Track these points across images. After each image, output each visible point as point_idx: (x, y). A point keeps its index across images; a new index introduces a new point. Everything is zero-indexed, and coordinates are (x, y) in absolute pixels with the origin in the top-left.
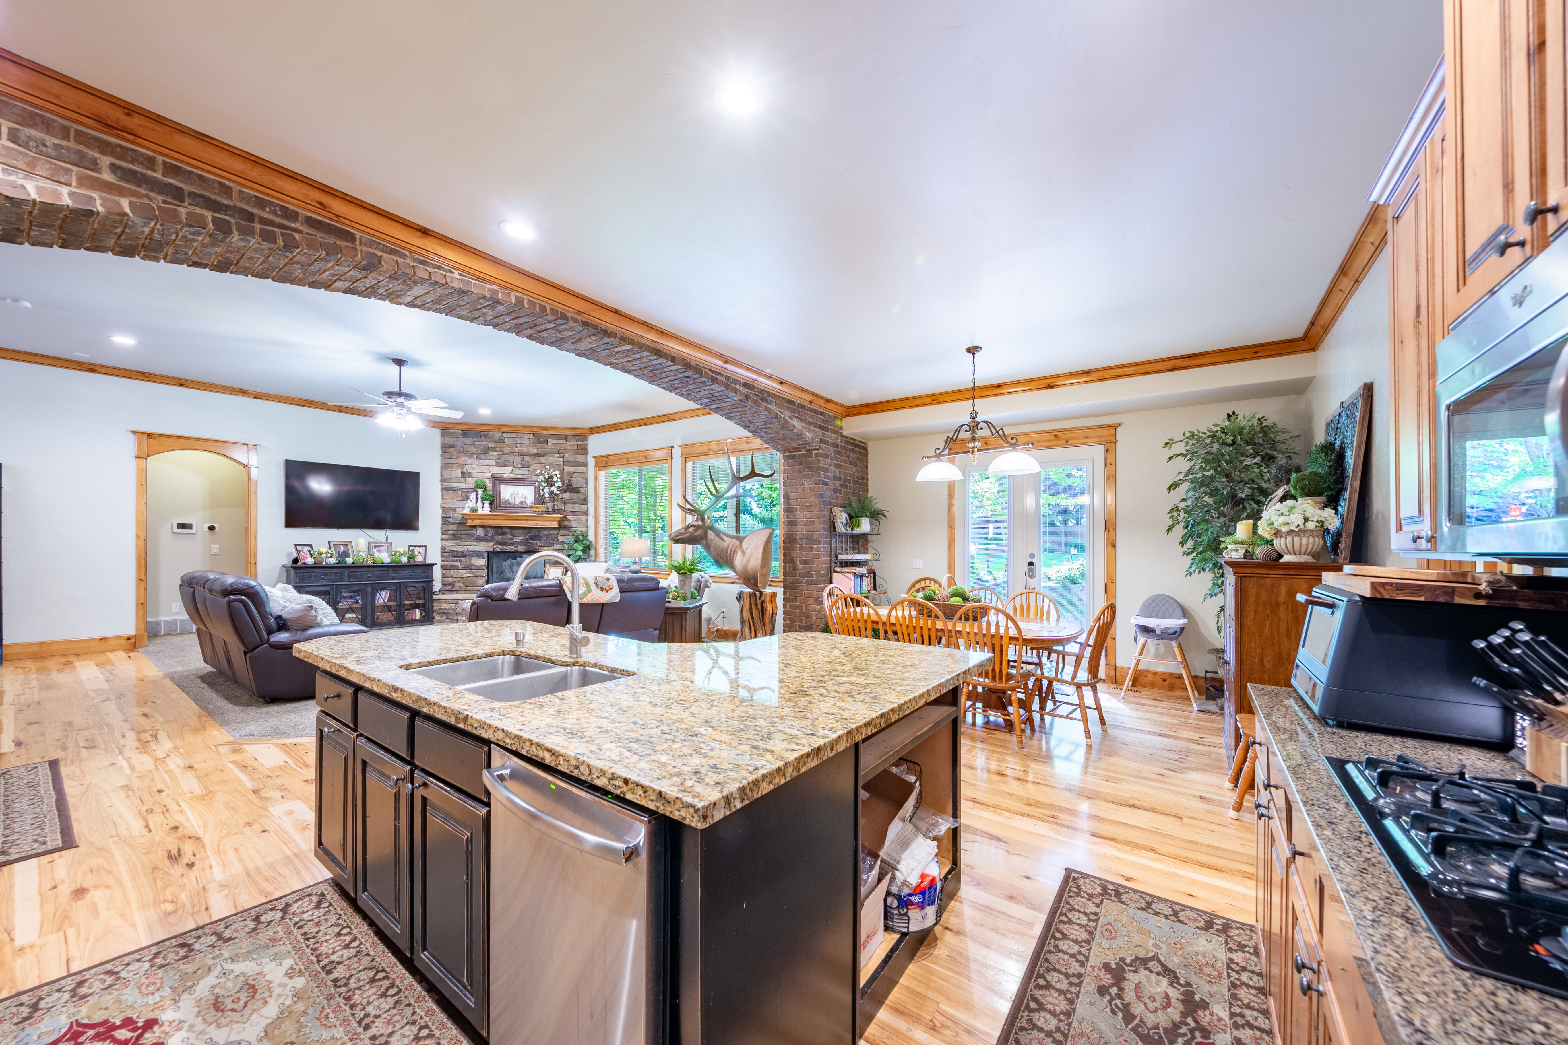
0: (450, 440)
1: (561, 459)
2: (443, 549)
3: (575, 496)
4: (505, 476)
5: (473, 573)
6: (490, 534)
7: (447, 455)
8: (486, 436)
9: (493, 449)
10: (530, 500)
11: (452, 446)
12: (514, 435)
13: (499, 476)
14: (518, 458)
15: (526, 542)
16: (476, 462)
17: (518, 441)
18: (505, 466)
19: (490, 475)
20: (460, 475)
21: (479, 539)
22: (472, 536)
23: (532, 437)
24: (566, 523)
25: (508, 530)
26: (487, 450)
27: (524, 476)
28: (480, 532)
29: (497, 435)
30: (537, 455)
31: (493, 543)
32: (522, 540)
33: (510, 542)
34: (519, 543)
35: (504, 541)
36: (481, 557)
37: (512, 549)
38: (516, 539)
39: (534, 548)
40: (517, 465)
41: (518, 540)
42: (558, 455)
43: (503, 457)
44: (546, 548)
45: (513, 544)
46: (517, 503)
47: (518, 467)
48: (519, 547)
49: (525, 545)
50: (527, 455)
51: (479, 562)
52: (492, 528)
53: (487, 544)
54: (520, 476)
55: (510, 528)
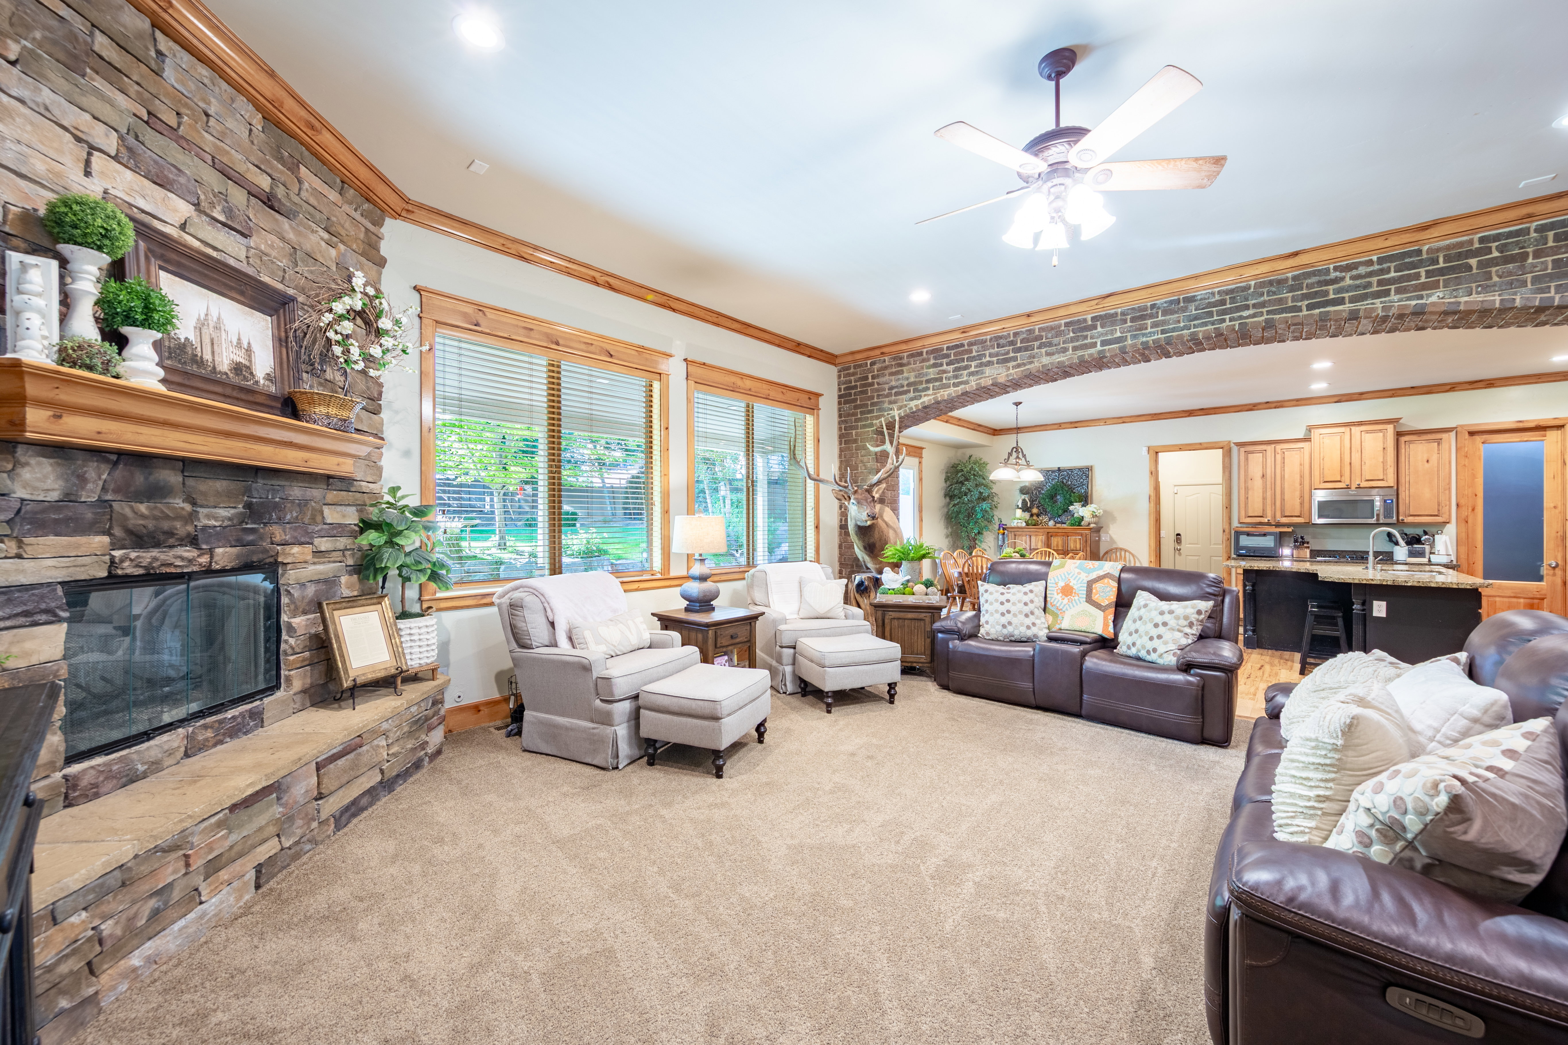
4: (164, 229)
6: (92, 494)
14: (208, 175)
17: (213, 102)
18: (162, 181)
21: (35, 520)
23: (256, 114)
25: (169, 474)
27: (233, 263)
30: (267, 199)
31: (106, 539)
32: (230, 519)
33: (182, 529)
34: (218, 534)
35: (166, 525)
36: (43, 617)
37: (191, 561)
38: (208, 517)
39: (265, 551)
40: (212, 205)
41: (213, 523)
42: (326, 236)
43: (149, 136)
44: (296, 549)
45: (193, 541)
46: (224, 364)
47: (216, 214)
48: (219, 551)
49: (237, 540)
50: (239, 181)
51: (28, 645)
52: (107, 461)
53: (78, 546)
54: (212, 253)
55: (189, 466)
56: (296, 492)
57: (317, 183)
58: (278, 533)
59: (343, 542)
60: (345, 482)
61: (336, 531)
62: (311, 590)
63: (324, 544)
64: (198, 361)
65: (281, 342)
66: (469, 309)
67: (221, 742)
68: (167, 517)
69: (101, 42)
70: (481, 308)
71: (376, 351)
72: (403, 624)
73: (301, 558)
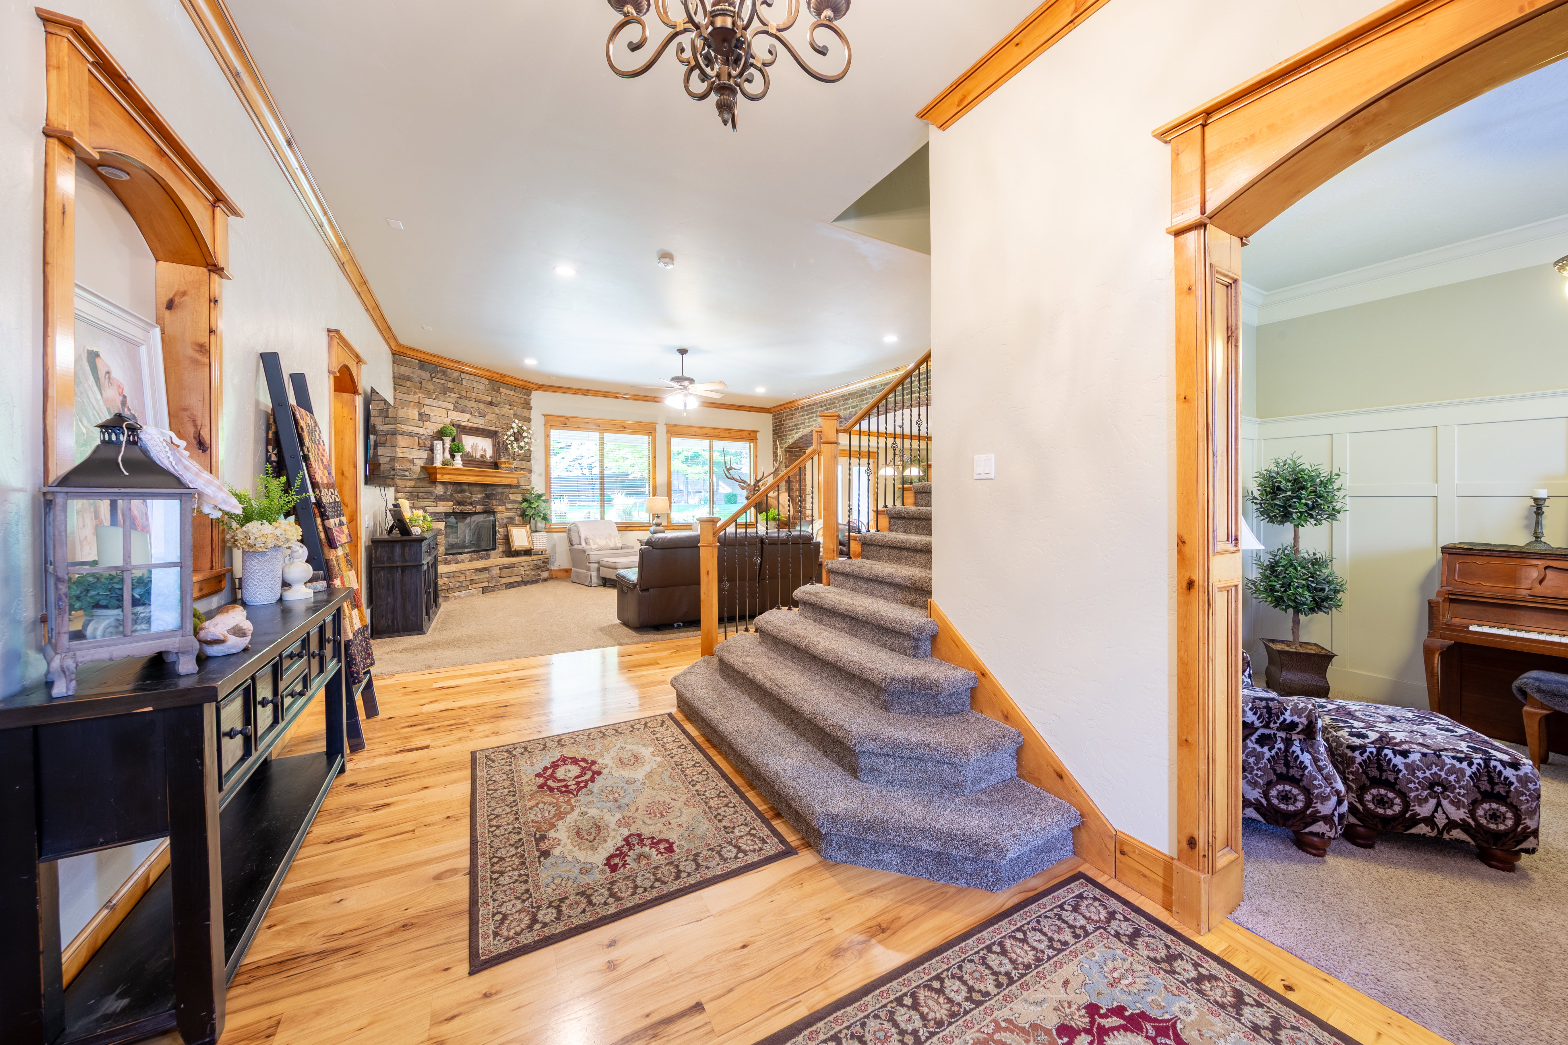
0: (405, 370)
4: (463, 424)
6: (449, 492)
8: (444, 373)
9: (451, 390)
10: (489, 454)
11: (409, 379)
12: (472, 377)
14: (474, 405)
15: (482, 502)
16: (434, 403)
17: (475, 385)
18: (463, 412)
20: (417, 417)
21: (439, 498)
22: (433, 494)
23: (487, 382)
25: (466, 487)
26: (445, 391)
27: (481, 426)
28: (439, 490)
29: (456, 374)
30: (491, 403)
31: (452, 503)
32: (481, 499)
33: (469, 501)
34: (478, 503)
35: (465, 500)
36: (441, 520)
37: (470, 509)
38: (475, 498)
39: (491, 508)
40: (476, 412)
41: (476, 500)
43: (461, 401)
44: (501, 508)
45: (471, 504)
46: (478, 456)
47: (477, 414)
48: (479, 507)
49: (484, 505)
50: (482, 402)
52: (452, 485)
53: (447, 505)
54: (475, 426)
55: (470, 484)
56: (500, 490)
57: (506, 391)
58: (494, 502)
59: (516, 506)
60: (517, 487)
61: (514, 502)
62: (505, 521)
63: (509, 506)
64: (471, 456)
65: (494, 446)
66: (563, 419)
67: (479, 558)
68: (466, 498)
69: (450, 385)
70: (567, 418)
71: (522, 444)
72: (534, 534)
73: (502, 511)
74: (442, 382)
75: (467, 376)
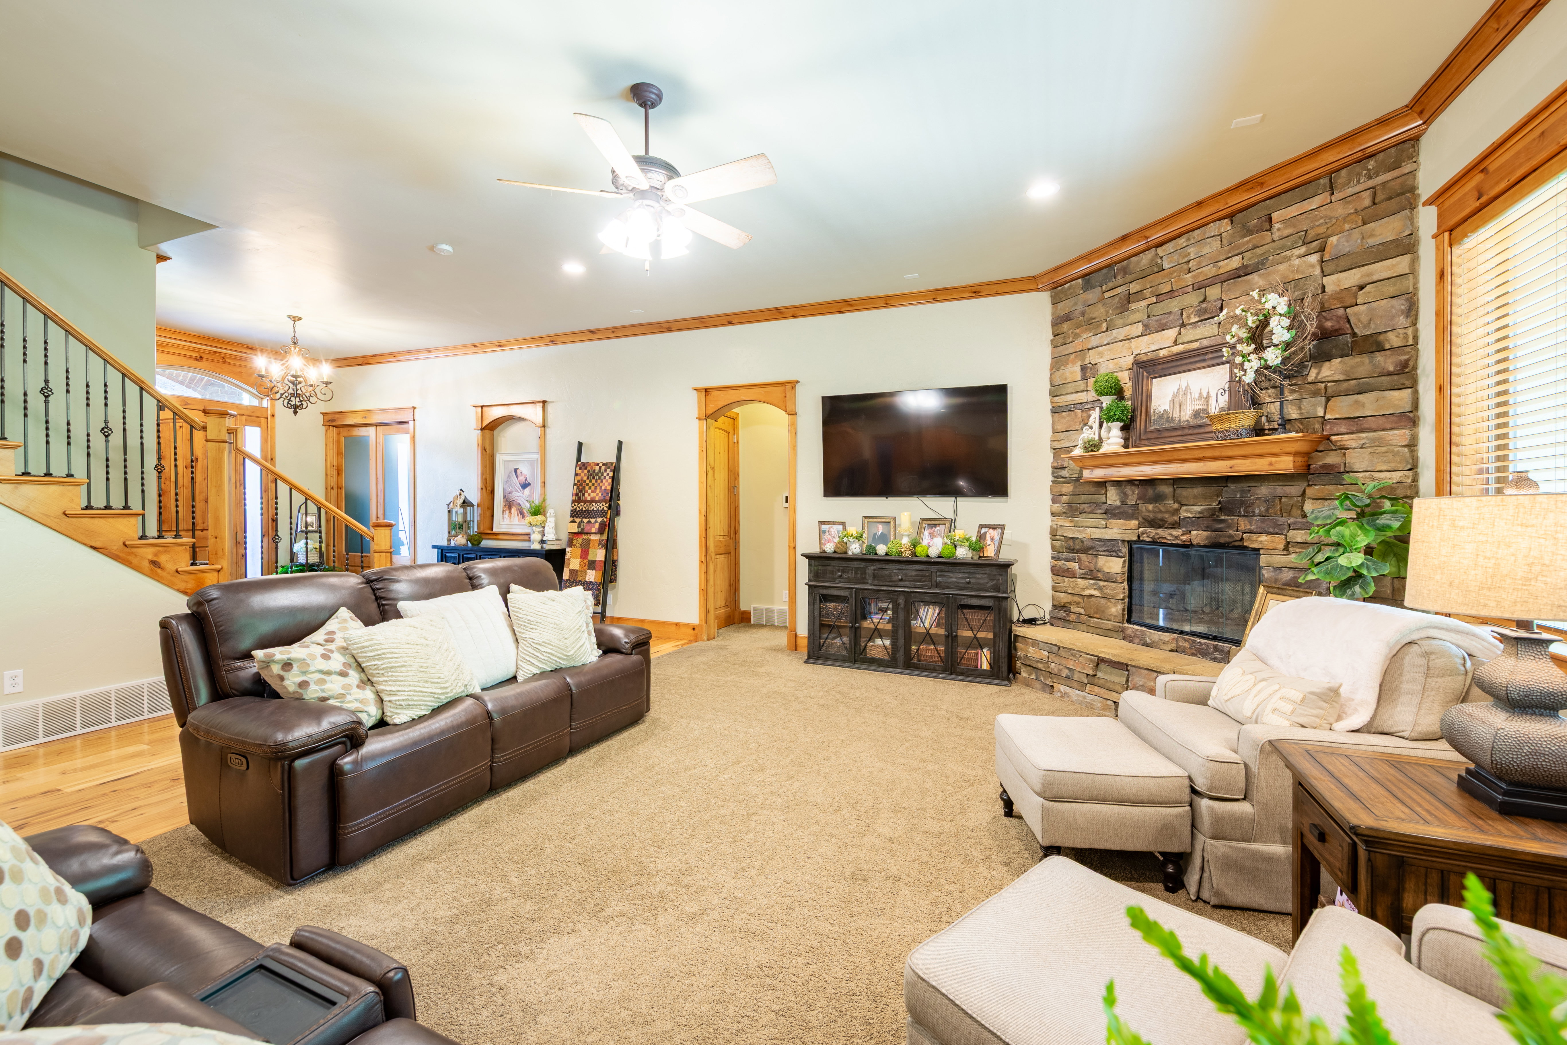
0: (1064, 307)
1: (1314, 259)
2: (1054, 533)
3: (1361, 365)
4: (1162, 353)
5: (1100, 589)
6: (1131, 501)
7: (1060, 340)
8: (1125, 271)
9: (1138, 296)
10: (1218, 403)
11: (1069, 317)
12: (1182, 241)
13: (1151, 356)
14: (1193, 299)
15: (1210, 520)
16: (1104, 338)
17: (1192, 252)
18: (1164, 327)
19: (1129, 361)
21: (1111, 513)
22: (1098, 505)
24: (1331, 459)
25: (1167, 490)
26: (1126, 303)
27: (1205, 343)
28: (1113, 497)
29: (1145, 259)
30: (1237, 273)
31: (1137, 522)
32: (1200, 513)
34: (1193, 522)
35: (1159, 516)
36: (1114, 554)
37: (1176, 537)
38: (1186, 511)
39: (1230, 536)
40: (1189, 317)
41: (1189, 515)
42: (1303, 250)
43: (1158, 308)
44: (1264, 538)
45: (1178, 526)
46: (1187, 416)
47: (1192, 321)
48: (1193, 533)
49: (1208, 527)
51: (1111, 564)
52: (1135, 485)
53: (1126, 525)
54: (1195, 345)
55: (1177, 482)
56: (1264, 491)
57: (1294, 211)
58: (1243, 524)
62: (1287, 575)
63: (1298, 536)
64: (1170, 420)
65: (1233, 379)
67: (1193, 655)
68: (1160, 511)
69: (1134, 287)
73: (1270, 546)
74: (1119, 290)
75: (1169, 247)
